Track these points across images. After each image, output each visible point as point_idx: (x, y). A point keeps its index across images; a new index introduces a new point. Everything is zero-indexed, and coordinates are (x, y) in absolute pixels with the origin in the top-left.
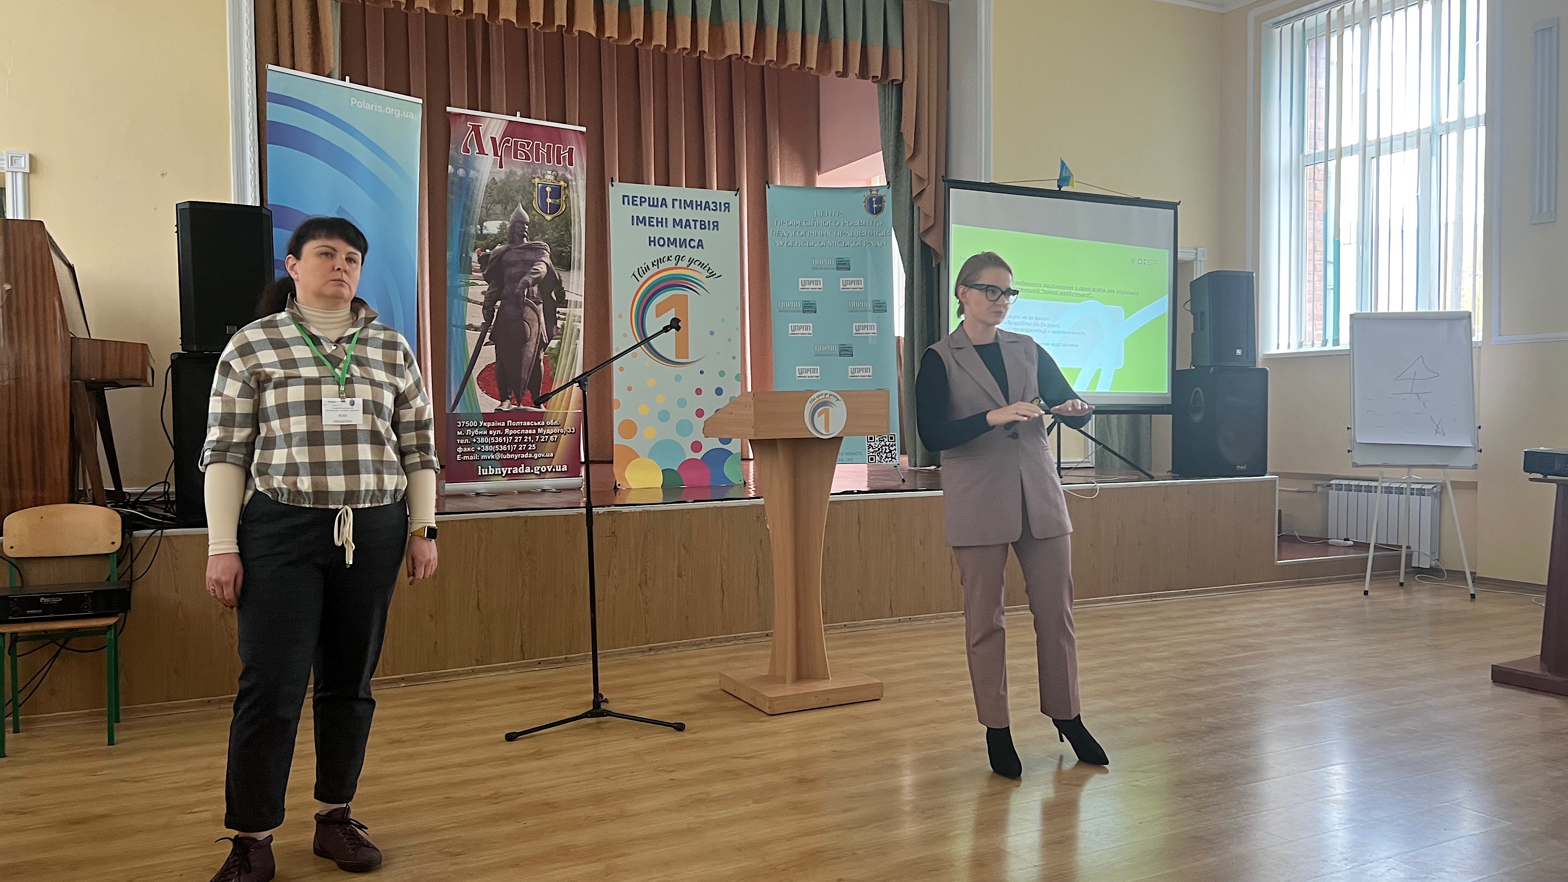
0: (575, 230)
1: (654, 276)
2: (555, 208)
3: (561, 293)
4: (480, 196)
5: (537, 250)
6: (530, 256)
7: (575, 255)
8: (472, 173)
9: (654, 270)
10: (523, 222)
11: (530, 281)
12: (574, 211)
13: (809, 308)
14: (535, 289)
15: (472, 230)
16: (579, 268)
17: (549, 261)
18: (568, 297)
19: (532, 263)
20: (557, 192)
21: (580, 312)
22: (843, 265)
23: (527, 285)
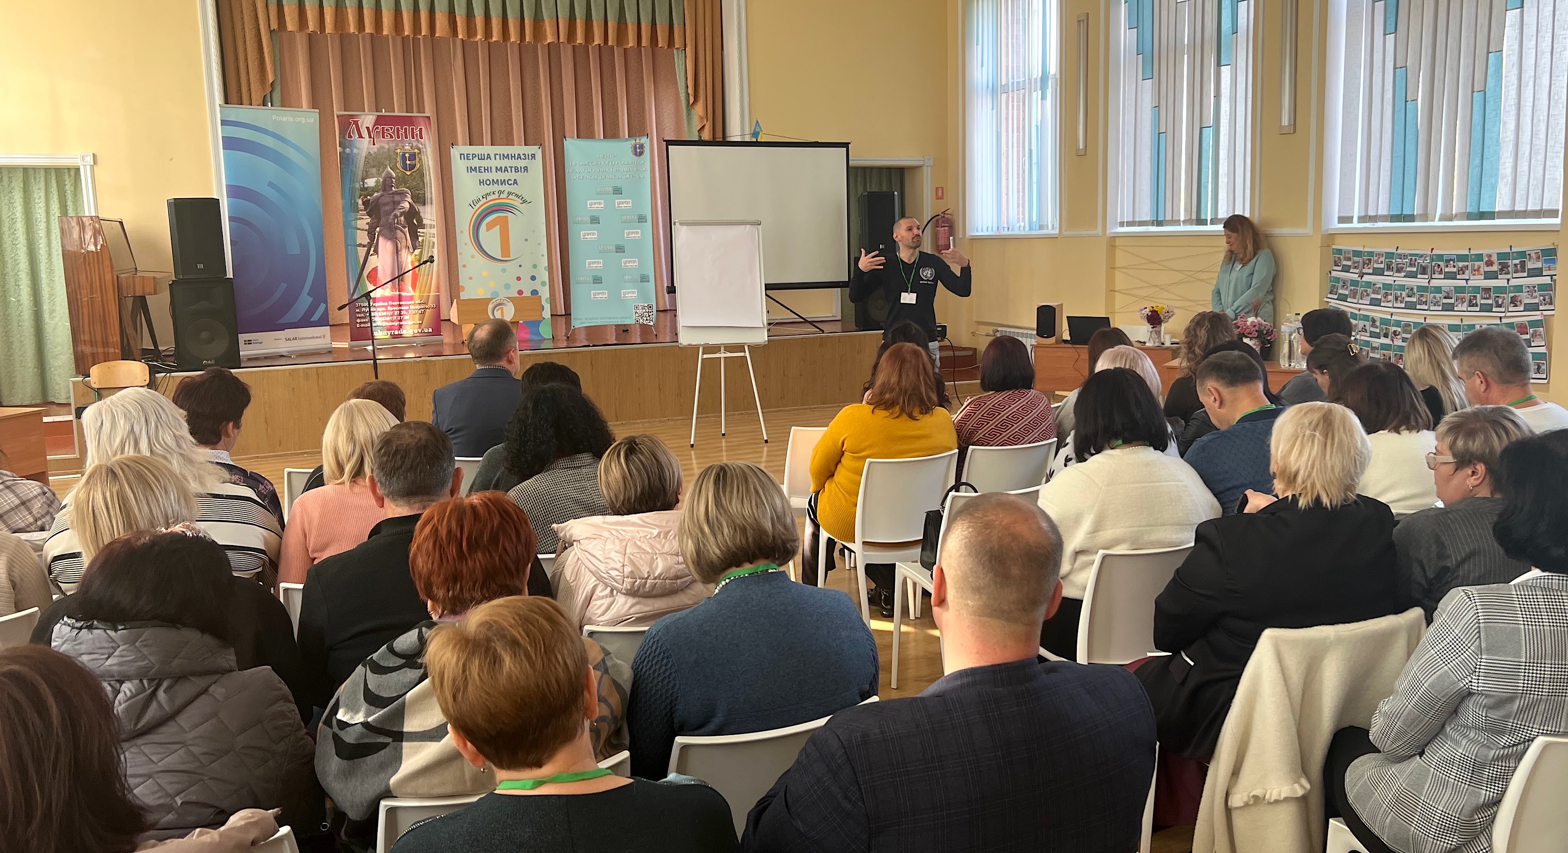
0: (427, 179)
1: (483, 205)
2: (412, 167)
3: (420, 220)
4: (361, 163)
5: (402, 194)
6: (397, 198)
7: (428, 195)
8: (355, 151)
9: (484, 201)
10: (391, 177)
11: (399, 215)
12: (425, 167)
13: (595, 220)
14: (402, 218)
15: (357, 186)
16: (431, 203)
17: (410, 200)
18: (425, 222)
19: (399, 203)
20: (413, 157)
21: (434, 231)
22: (617, 191)
23: (396, 216)
